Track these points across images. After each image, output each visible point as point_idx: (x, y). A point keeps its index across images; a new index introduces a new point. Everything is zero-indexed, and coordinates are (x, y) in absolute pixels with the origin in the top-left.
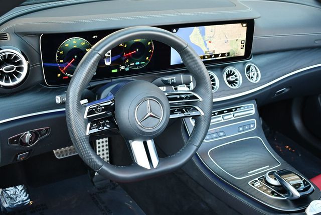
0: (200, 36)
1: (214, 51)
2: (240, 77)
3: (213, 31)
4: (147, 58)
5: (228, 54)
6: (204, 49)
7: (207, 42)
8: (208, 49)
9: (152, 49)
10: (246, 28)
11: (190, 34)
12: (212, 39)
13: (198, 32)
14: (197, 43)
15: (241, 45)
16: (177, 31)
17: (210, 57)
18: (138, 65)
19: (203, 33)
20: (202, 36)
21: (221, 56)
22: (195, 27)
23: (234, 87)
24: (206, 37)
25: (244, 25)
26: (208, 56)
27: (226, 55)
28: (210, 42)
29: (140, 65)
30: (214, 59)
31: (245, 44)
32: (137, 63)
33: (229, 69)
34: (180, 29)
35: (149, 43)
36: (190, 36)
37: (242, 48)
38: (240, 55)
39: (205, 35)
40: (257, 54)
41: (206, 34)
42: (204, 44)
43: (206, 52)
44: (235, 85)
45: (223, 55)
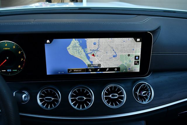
0: (80, 48)
1: (99, 65)
2: (125, 95)
3: (97, 44)
4: (19, 66)
5: (118, 69)
6: (87, 62)
7: (90, 55)
8: (92, 62)
9: (24, 58)
10: (141, 43)
11: (68, 46)
12: (95, 52)
13: (78, 45)
14: (77, 55)
15: (134, 60)
16: (51, 42)
17: (95, 70)
18: (9, 72)
19: (84, 46)
20: (83, 48)
21: (108, 71)
22: (74, 39)
23: (114, 107)
24: (88, 50)
25: (138, 40)
26: (91, 69)
27: (116, 69)
28: (93, 55)
29: (12, 72)
30: (100, 72)
31: (139, 60)
32: (8, 70)
33: (113, 85)
34: (55, 40)
35: (20, 52)
36: (68, 48)
37: (135, 64)
38: (134, 71)
39: (86, 47)
41: (88, 47)
42: (85, 58)
43: (89, 65)
44: (116, 104)
45: (111, 69)
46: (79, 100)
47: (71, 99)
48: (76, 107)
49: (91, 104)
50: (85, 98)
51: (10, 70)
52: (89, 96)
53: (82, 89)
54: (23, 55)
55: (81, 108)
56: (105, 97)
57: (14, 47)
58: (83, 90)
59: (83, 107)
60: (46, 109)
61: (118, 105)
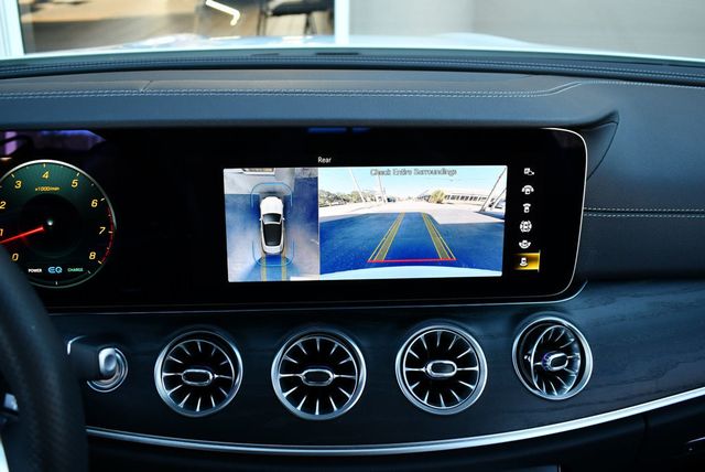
2: (483, 367)
4: (93, 255)
9: (108, 224)
18: (55, 276)
23: (443, 409)
29: (64, 277)
32: (51, 270)
33: (437, 328)
35: (94, 203)
40: (605, 279)
44: (450, 401)
46: (311, 384)
47: (282, 380)
48: (299, 408)
49: (353, 399)
50: (333, 376)
51: (59, 270)
52: (349, 368)
53: (321, 341)
54: (108, 212)
55: (317, 413)
56: (407, 372)
57: (75, 183)
58: (327, 346)
59: (326, 408)
60: (189, 414)
61: (456, 402)
